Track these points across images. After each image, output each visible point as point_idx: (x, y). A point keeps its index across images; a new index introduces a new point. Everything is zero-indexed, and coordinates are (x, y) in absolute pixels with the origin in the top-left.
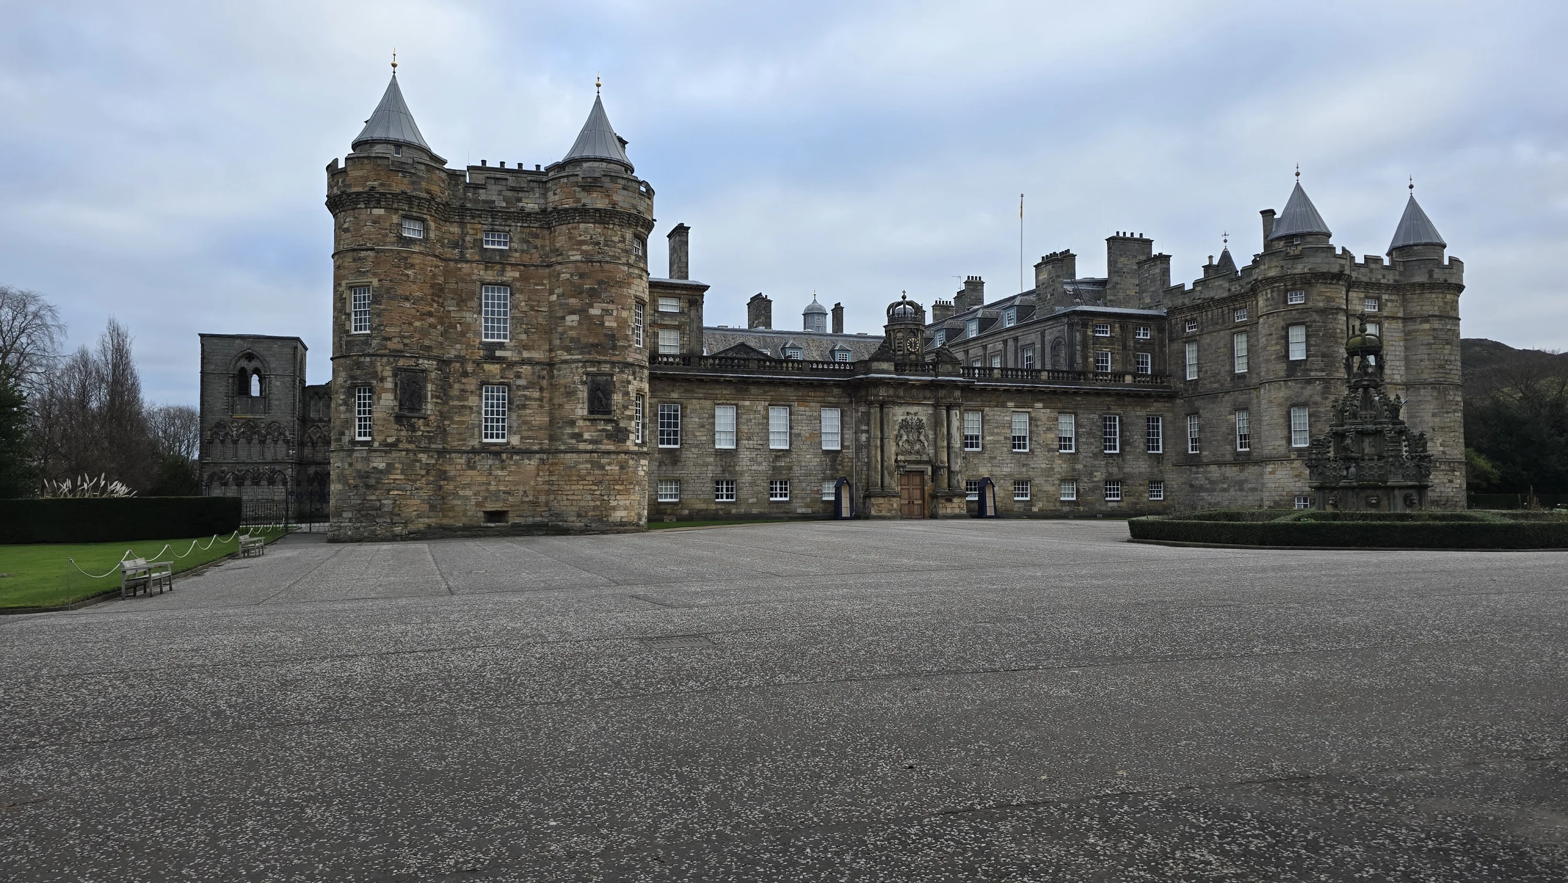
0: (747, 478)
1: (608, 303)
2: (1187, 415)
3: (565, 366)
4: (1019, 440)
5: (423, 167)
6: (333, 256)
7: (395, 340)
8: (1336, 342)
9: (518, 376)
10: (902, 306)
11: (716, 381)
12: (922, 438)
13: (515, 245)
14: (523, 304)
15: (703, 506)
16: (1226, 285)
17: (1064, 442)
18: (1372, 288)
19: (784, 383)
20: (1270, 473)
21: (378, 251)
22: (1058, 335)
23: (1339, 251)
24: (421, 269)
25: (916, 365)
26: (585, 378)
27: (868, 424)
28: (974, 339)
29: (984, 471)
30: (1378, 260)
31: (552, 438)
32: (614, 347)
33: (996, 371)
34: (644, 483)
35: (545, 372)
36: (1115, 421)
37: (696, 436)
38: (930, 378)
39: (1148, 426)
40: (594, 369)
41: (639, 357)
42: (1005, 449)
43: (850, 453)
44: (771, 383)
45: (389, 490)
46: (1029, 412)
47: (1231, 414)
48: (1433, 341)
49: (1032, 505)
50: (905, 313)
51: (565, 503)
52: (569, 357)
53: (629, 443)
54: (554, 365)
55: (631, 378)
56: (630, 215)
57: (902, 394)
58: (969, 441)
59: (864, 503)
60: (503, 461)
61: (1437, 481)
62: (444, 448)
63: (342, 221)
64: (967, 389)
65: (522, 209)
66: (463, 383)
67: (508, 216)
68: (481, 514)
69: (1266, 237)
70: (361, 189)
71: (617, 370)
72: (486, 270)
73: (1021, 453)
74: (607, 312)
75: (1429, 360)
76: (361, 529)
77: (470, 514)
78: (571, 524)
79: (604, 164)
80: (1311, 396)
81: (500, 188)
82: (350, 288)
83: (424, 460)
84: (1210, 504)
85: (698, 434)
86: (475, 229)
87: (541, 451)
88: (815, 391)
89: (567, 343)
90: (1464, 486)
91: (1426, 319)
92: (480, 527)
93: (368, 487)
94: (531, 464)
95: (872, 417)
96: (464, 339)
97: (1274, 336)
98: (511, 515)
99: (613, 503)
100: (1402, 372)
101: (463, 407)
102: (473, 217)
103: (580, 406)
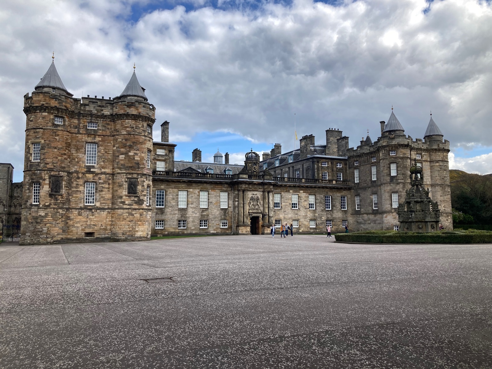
0: (191, 219)
1: (136, 150)
2: (356, 196)
3: (119, 175)
4: (295, 205)
5: (64, 97)
6: (25, 131)
7: (50, 164)
8: (407, 169)
9: (100, 179)
10: (251, 154)
11: (179, 182)
12: (258, 204)
13: (100, 128)
14: (103, 150)
15: (173, 230)
16: (369, 148)
17: (311, 205)
18: (419, 150)
19: (206, 183)
20: (385, 217)
21: (44, 129)
22: (308, 165)
23: (407, 137)
24: (62, 136)
25: (256, 176)
26: (126, 180)
27: (238, 198)
28: (278, 167)
29: (281, 216)
30: (420, 140)
31: (113, 203)
32: (139, 168)
33: (286, 179)
34: (150, 221)
35: (111, 177)
36: (329, 198)
37: (171, 203)
38: (262, 181)
39: (342, 200)
40: (131, 176)
41: (148, 171)
42: (289, 208)
43: (231, 209)
44: (201, 182)
45: (46, 224)
46: (298, 194)
47: (371, 195)
48: (440, 170)
49: (299, 229)
50: (252, 156)
51: (118, 229)
52: (120, 171)
53: (144, 205)
54: (114, 174)
55: (145, 180)
56: (146, 117)
57: (251, 187)
58: (276, 205)
59: (236, 229)
60: (93, 212)
61: (442, 220)
62: (69, 207)
63: (30, 117)
64: (275, 185)
65: (103, 114)
66: (77, 182)
67: (97, 117)
68: (83, 234)
69: (382, 131)
70: (38, 105)
71: (140, 177)
72: (88, 137)
73: (295, 210)
74: (136, 154)
75: (439, 176)
76: (34, 240)
77: (79, 233)
78: (120, 238)
79: (136, 97)
80: (399, 189)
81: (94, 106)
82: (32, 143)
83: (61, 212)
84: (364, 229)
85: (172, 202)
86: (84, 121)
87: (108, 209)
88: (218, 186)
89: (120, 166)
90: (452, 222)
91: (437, 162)
92: (83, 239)
93: (37, 223)
94: (104, 214)
95: (240, 196)
96: (78, 164)
97: (386, 167)
98: (96, 234)
99: (137, 229)
100: (430, 181)
101: (77, 191)
102: (83, 117)
103: (124, 191)
